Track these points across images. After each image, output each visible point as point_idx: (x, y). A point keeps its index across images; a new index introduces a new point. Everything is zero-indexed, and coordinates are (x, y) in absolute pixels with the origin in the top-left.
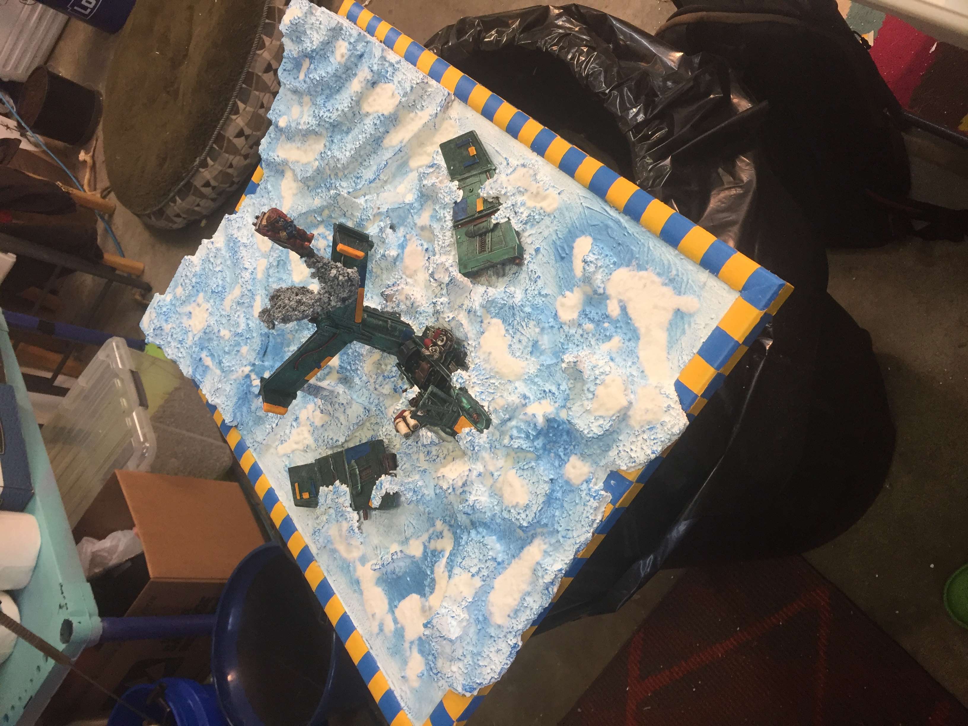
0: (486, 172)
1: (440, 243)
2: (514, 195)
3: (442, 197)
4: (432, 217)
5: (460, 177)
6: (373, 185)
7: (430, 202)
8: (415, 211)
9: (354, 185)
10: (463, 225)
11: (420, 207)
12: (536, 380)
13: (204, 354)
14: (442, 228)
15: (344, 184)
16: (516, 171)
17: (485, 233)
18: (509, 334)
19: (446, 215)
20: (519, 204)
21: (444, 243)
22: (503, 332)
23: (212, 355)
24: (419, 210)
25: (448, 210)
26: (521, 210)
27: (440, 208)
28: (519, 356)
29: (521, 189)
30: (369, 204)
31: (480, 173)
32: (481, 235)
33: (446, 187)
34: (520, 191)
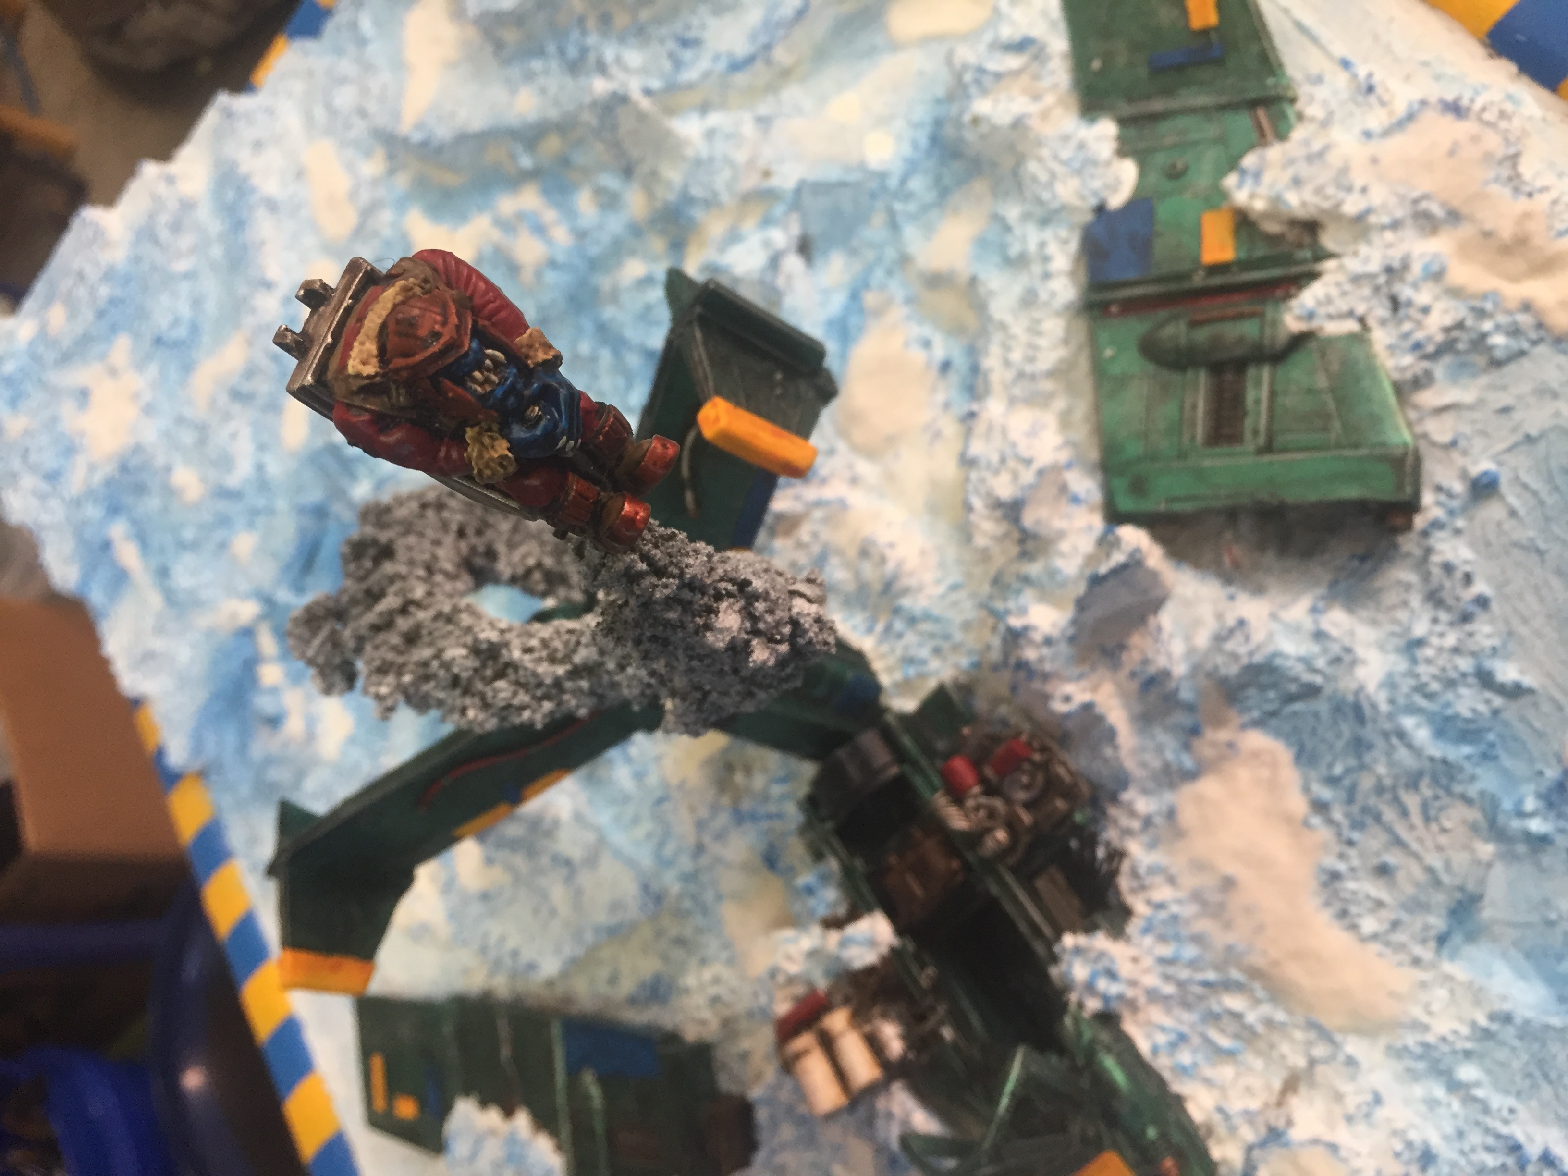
0: (1253, 104)
1: (1016, 356)
2: (1395, 225)
3: (1043, 177)
4: (982, 243)
5: (1128, 110)
6: (741, 79)
7: (980, 186)
8: (912, 207)
9: (667, 65)
10: (1131, 306)
11: (930, 197)
12: (1467, 1072)
13: (118, 530)
14: (1029, 300)
15: (634, 57)
16: (1412, 128)
17: (1240, 365)
18: (1330, 822)
19: (1053, 249)
20: (1416, 269)
21: (1031, 360)
22: (1298, 804)
23: (142, 539)
24: (926, 208)
25: (1063, 233)
26: (1423, 297)
27: (1026, 217)
28: (1374, 937)
29: (1436, 209)
30: (720, 147)
31: (1222, 108)
32: (1217, 368)
33: (1066, 138)
34: (1427, 216)
